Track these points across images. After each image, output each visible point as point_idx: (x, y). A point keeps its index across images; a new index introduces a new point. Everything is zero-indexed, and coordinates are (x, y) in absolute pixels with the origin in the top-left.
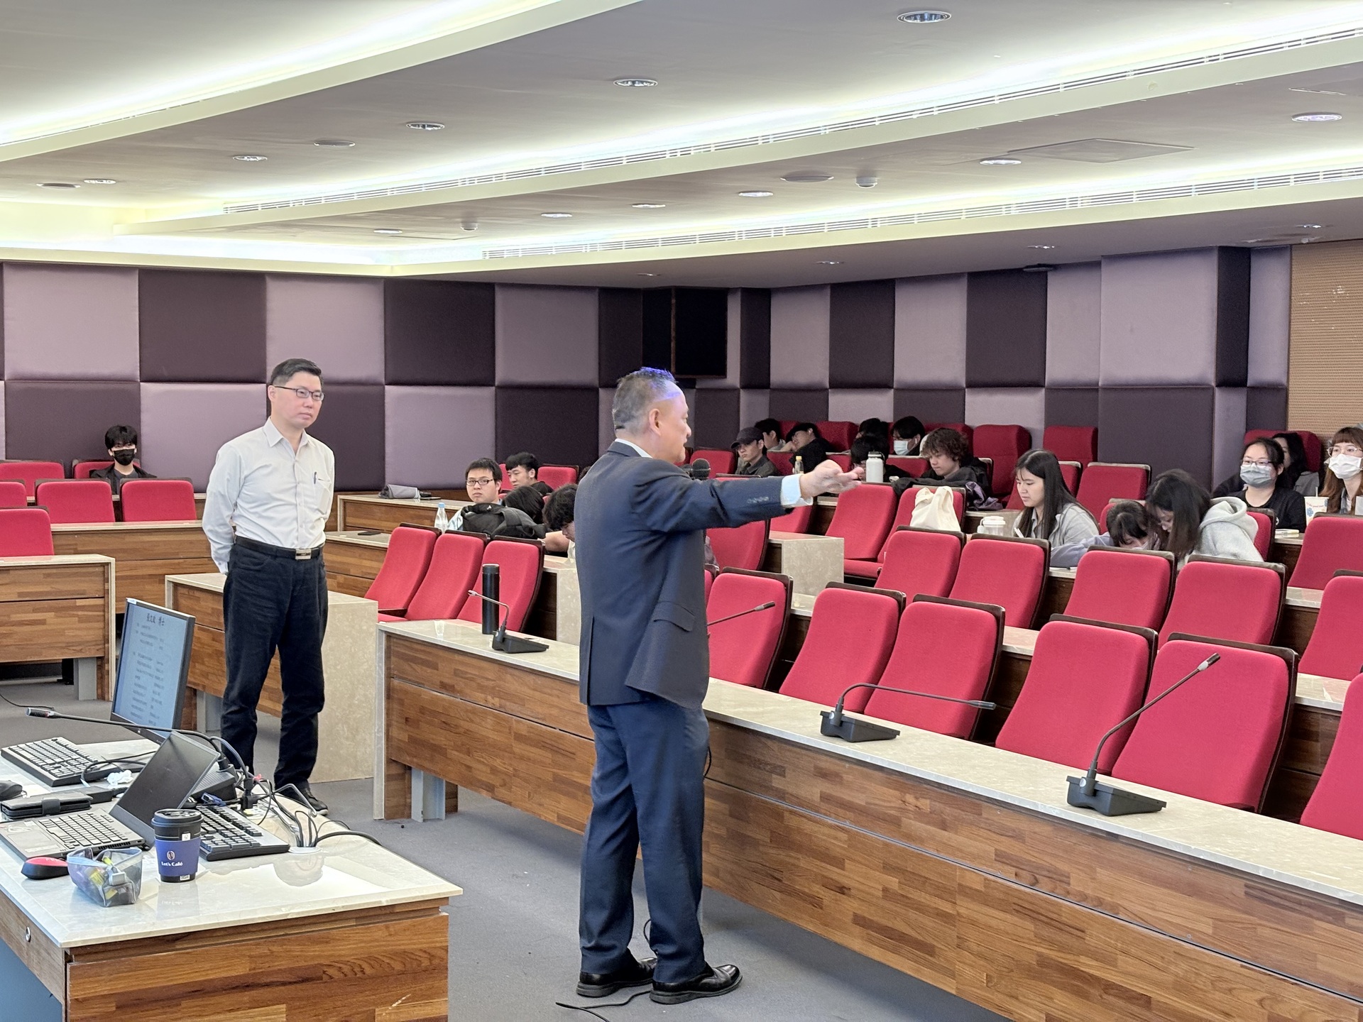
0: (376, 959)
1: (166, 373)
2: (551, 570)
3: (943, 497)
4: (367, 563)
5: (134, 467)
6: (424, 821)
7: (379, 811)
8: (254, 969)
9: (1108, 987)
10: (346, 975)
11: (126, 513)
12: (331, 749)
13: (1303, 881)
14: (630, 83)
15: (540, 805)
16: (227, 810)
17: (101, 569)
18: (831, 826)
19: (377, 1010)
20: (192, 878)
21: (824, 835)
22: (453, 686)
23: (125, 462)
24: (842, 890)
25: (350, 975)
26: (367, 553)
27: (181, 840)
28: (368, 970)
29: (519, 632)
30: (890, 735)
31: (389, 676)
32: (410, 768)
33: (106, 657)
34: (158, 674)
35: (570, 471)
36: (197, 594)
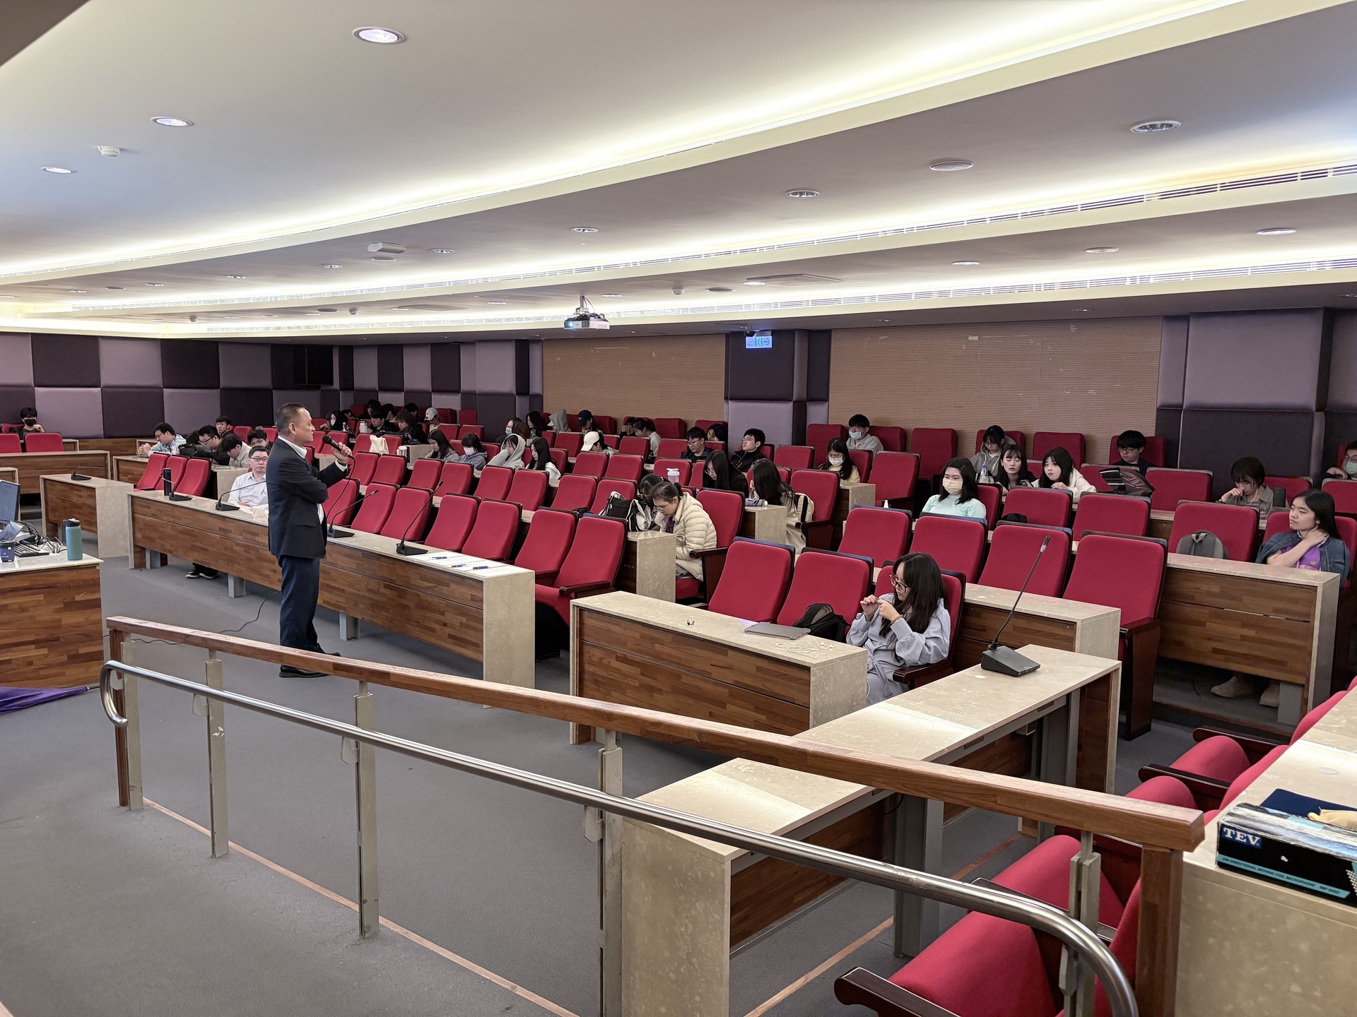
0: (75, 582)
1: (49, 383)
2: (215, 470)
4: (141, 469)
6: (151, 568)
7: (131, 565)
11: (26, 449)
17: (12, 473)
19: (75, 596)
20: (13, 561)
22: (156, 515)
25: (65, 586)
28: (72, 585)
31: (133, 513)
32: (144, 548)
35: (249, 428)
36: (54, 483)
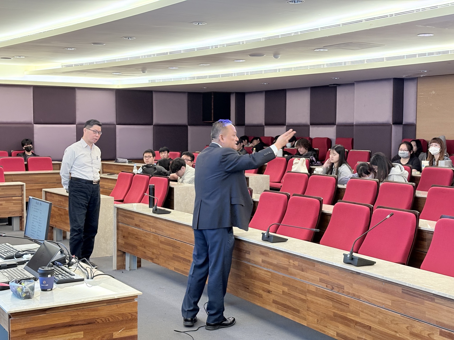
0: (113, 316)
1: (42, 121)
2: (172, 186)
3: (302, 162)
4: (110, 184)
5: (32, 152)
6: (130, 270)
7: (115, 267)
8: (72, 320)
9: (357, 323)
10: (103, 322)
11: (29, 168)
12: (99, 246)
13: (421, 288)
14: (197, 24)
15: (169, 264)
16: (63, 267)
17: (21, 187)
18: (265, 271)
19: (114, 333)
20: (51, 290)
21: (263, 274)
22: (139, 225)
23: (29, 151)
24: (269, 292)
25: (105, 321)
26: (110, 181)
27: (48, 277)
28: (111, 320)
29: (161, 207)
30: (285, 240)
31: (118, 222)
32: (125, 253)
33: (23, 216)
34: (40, 222)
35: (178, 153)
36: (53, 195)
